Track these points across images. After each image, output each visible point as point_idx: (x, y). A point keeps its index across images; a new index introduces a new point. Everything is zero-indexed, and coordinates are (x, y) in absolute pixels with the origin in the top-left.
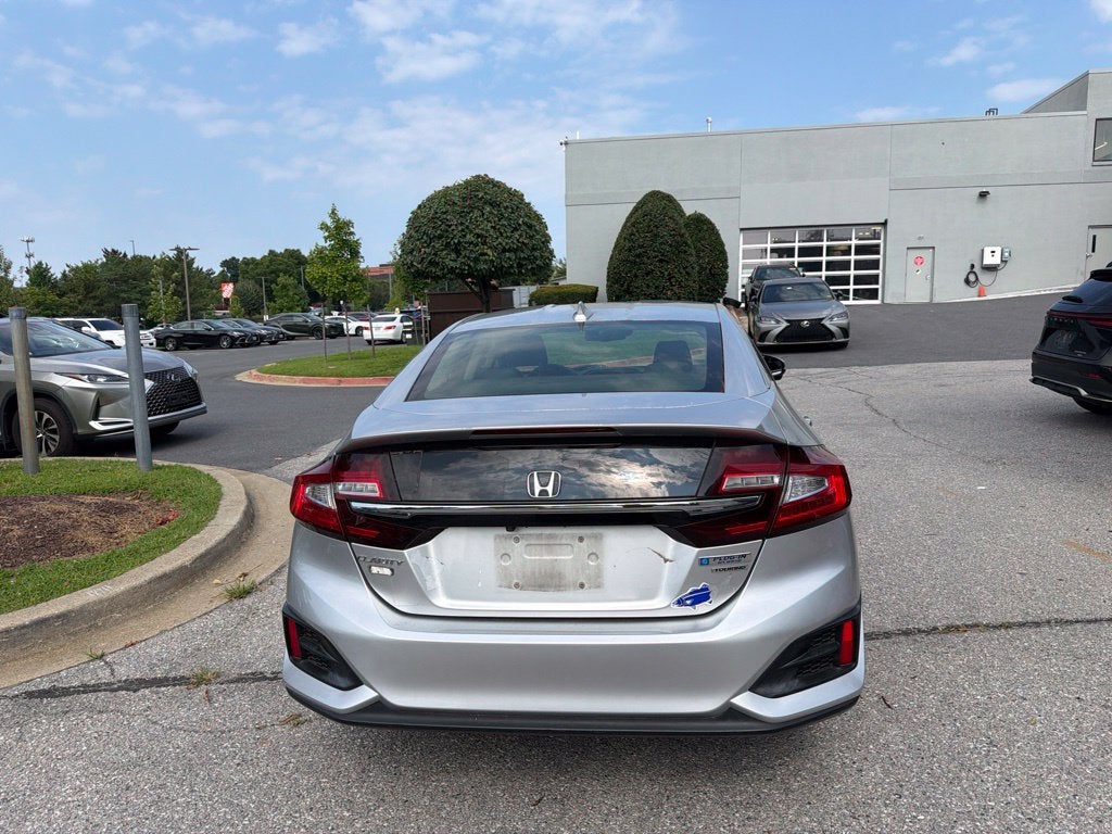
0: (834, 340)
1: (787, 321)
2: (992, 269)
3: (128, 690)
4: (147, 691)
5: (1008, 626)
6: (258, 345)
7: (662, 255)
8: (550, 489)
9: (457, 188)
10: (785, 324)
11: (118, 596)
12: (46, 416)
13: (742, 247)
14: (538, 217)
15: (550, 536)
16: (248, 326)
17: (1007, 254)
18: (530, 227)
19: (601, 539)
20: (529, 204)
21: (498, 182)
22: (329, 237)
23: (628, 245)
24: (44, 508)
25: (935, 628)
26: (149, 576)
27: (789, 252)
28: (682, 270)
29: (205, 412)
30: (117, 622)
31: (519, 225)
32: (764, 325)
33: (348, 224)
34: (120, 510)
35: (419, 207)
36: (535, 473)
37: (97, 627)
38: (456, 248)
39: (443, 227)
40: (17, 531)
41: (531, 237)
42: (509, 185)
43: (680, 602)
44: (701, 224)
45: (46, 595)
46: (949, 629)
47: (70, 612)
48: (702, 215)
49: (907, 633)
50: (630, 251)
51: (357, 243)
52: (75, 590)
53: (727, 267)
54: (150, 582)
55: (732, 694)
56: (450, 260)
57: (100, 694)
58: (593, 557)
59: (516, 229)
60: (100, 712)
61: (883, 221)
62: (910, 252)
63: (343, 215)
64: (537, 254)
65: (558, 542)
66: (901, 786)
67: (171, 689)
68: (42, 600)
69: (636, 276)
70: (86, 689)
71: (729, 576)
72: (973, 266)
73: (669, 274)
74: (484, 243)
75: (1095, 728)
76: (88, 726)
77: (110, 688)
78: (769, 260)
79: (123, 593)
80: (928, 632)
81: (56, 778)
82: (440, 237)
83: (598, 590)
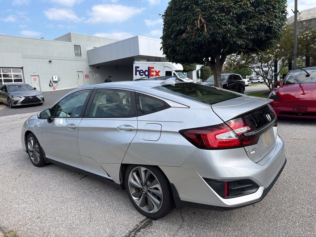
0: (41, 102)
1: (24, 97)
2: (56, 82)
17: (59, 78)
36: (267, 115)
61: (22, 67)
62: (32, 77)
72: (51, 81)
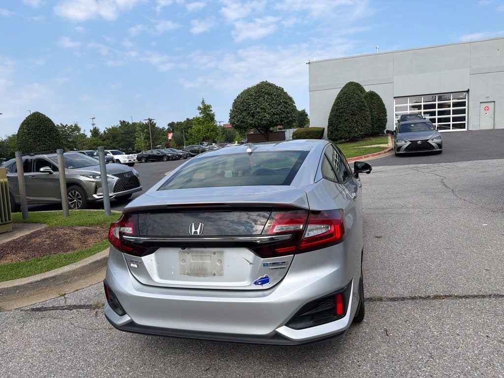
0: (434, 150)
1: (410, 141)
3: (68, 309)
4: (75, 310)
5: (466, 297)
6: (179, 159)
7: (353, 112)
8: (198, 231)
9: (252, 88)
10: (409, 143)
11: (76, 269)
12: (77, 193)
13: (395, 106)
14: (290, 99)
15: (202, 252)
16: (175, 151)
18: (286, 103)
19: (223, 253)
20: (286, 93)
21: (271, 84)
22: (201, 112)
23: (336, 108)
24: (60, 232)
25: (429, 297)
26: (91, 261)
27: (419, 107)
28: (362, 118)
29: (142, 190)
30: (76, 281)
31: (280, 102)
32: (399, 144)
33: (209, 107)
34: (90, 233)
35: (238, 97)
36: (193, 224)
37: (67, 282)
38: (253, 115)
39: (247, 106)
40: (48, 242)
41: (287, 108)
42: (276, 85)
43: (256, 283)
44: (374, 97)
45: (49, 269)
46: (436, 297)
47: (56, 276)
48: (373, 92)
49: (413, 298)
50: (337, 111)
51: (213, 115)
52: (61, 267)
53: (386, 116)
54: (91, 264)
55: (276, 327)
56: (250, 120)
57: (57, 311)
58: (220, 261)
59: (279, 105)
60: (55, 318)
61: (467, 90)
62: (482, 104)
63: (207, 103)
64: (289, 115)
65: (205, 254)
66: (376, 375)
67: (84, 310)
68: (47, 271)
69: (340, 122)
70: (55, 308)
71: (278, 271)
73: (356, 121)
74: (265, 112)
75: (489, 353)
76: (47, 324)
77: (62, 308)
78: (409, 112)
79: (79, 269)
80: (424, 299)
81: (28, 345)
82: (245, 110)
83: (221, 276)
